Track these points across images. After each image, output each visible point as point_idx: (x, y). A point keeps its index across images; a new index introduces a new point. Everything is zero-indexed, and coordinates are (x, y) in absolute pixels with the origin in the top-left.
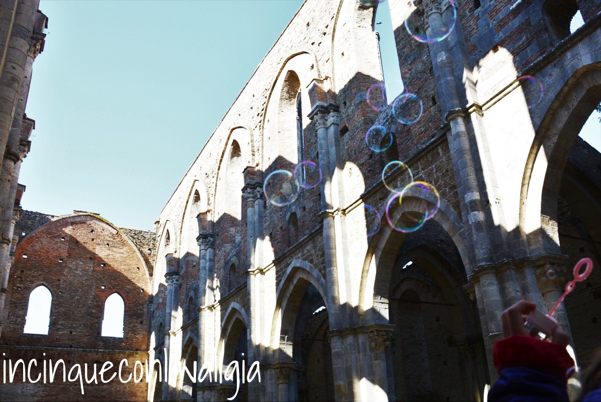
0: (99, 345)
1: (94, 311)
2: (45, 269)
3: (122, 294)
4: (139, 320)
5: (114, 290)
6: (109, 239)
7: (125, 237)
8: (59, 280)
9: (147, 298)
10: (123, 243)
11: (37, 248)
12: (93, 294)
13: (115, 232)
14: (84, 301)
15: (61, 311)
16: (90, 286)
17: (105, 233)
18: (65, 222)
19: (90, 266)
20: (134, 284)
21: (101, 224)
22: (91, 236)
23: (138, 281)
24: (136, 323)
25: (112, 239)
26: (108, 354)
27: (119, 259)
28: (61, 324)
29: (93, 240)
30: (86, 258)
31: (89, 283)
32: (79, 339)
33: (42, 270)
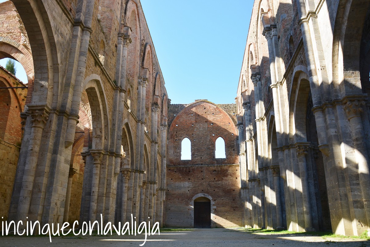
0: (214, 163)
1: (210, 147)
2: (186, 130)
3: (223, 137)
4: (233, 149)
5: (219, 136)
6: (213, 111)
7: (221, 109)
8: (193, 134)
9: (235, 138)
10: (220, 112)
11: (181, 121)
12: (209, 139)
13: (215, 107)
14: (206, 143)
15: (195, 148)
16: (207, 135)
17: (211, 108)
18: (192, 106)
19: (206, 125)
20: (228, 131)
21: (208, 104)
22: (205, 111)
23: (230, 129)
24: (231, 150)
25: (214, 111)
26: (219, 167)
27: (219, 120)
28: (196, 154)
29: (206, 113)
30: (204, 122)
31: (207, 134)
32: (205, 161)
33: (185, 131)
